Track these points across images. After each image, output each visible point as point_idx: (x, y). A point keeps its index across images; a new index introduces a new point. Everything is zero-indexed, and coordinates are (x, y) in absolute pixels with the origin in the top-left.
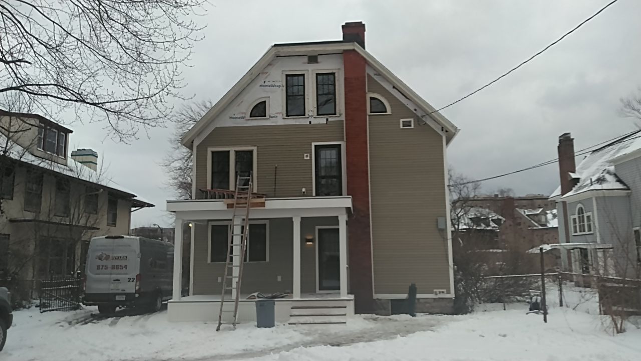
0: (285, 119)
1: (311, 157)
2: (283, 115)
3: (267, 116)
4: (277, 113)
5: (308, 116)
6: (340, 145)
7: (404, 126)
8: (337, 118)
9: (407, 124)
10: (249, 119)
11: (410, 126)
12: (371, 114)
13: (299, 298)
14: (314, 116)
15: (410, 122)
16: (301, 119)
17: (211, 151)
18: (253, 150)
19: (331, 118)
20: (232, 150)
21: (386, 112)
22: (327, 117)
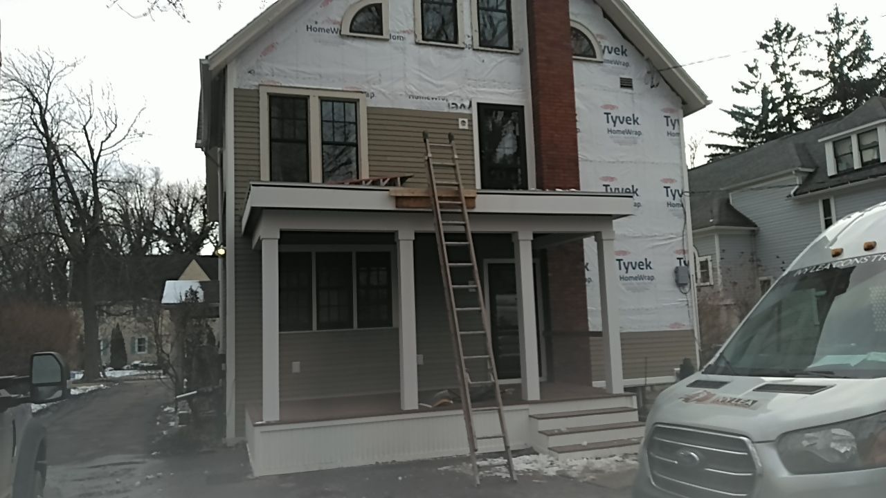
0: (421, 44)
1: (470, 125)
2: (416, 36)
3: (385, 36)
4: (404, 32)
5: (462, 46)
6: (522, 107)
7: (622, 86)
8: (515, 57)
9: (626, 84)
10: (348, 36)
11: (631, 87)
12: (574, 57)
13: (538, 398)
14: (475, 48)
15: (630, 81)
16: (450, 49)
17: (268, 94)
18: (358, 100)
19: (503, 55)
20: (314, 96)
21: (595, 57)
22: (497, 52)
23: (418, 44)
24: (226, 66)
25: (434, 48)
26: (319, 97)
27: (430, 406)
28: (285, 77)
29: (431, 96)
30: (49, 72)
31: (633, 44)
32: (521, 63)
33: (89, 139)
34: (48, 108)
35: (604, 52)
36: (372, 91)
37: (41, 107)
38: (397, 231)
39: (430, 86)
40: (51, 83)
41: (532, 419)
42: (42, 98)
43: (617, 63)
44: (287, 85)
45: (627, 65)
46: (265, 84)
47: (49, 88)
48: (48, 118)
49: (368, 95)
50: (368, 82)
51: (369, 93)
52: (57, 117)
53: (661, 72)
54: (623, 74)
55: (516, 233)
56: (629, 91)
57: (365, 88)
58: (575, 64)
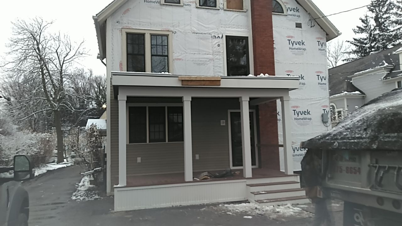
0: (199, 8)
1: (223, 46)
2: (196, 4)
3: (181, 4)
4: (190, 2)
5: (219, 8)
6: (248, 37)
7: (296, 27)
8: (244, 13)
9: (299, 26)
10: (164, 4)
11: (301, 27)
12: (273, 13)
13: (251, 176)
14: (224, 9)
15: (301, 24)
16: (212, 10)
17: (126, 32)
18: (169, 35)
19: (238, 12)
20: (148, 33)
21: (283, 13)
22: (236, 11)
23: (197, 8)
24: (106, 20)
25: (205, 9)
26: (150, 34)
27: (198, 180)
28: (134, 24)
29: (203, 32)
30: (41, 26)
31: (302, 7)
32: (247, 16)
33: (59, 56)
34: (40, 42)
35: (288, 10)
36: (175, 30)
37: (37, 42)
38: (183, 97)
39: (203, 28)
40: (41, 31)
41: (248, 186)
42: (38, 37)
43: (294, 15)
44: (135, 28)
45: (299, 16)
46: (125, 28)
47: (40, 33)
48: (40, 47)
49: (173, 33)
50: (173, 26)
51: (174, 31)
52: (44, 46)
53: (316, 20)
54: (297, 21)
55: (241, 97)
56: (300, 29)
57: (172, 29)
58: (273, 17)
